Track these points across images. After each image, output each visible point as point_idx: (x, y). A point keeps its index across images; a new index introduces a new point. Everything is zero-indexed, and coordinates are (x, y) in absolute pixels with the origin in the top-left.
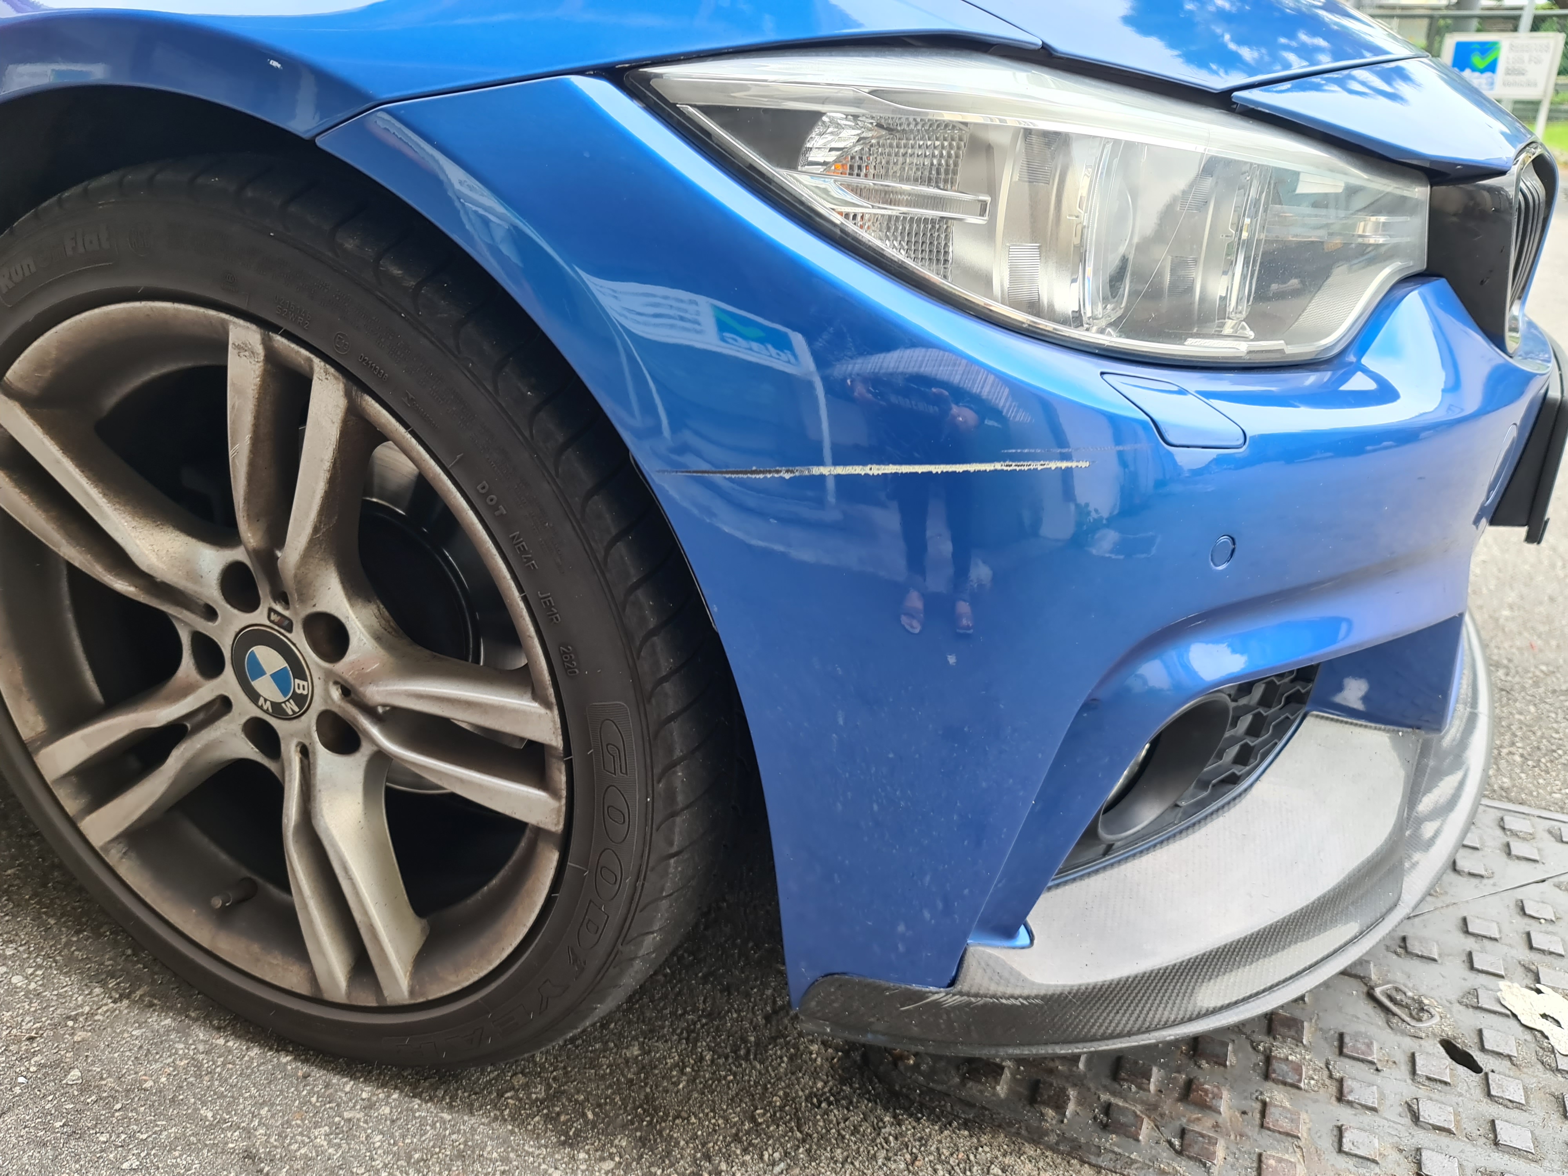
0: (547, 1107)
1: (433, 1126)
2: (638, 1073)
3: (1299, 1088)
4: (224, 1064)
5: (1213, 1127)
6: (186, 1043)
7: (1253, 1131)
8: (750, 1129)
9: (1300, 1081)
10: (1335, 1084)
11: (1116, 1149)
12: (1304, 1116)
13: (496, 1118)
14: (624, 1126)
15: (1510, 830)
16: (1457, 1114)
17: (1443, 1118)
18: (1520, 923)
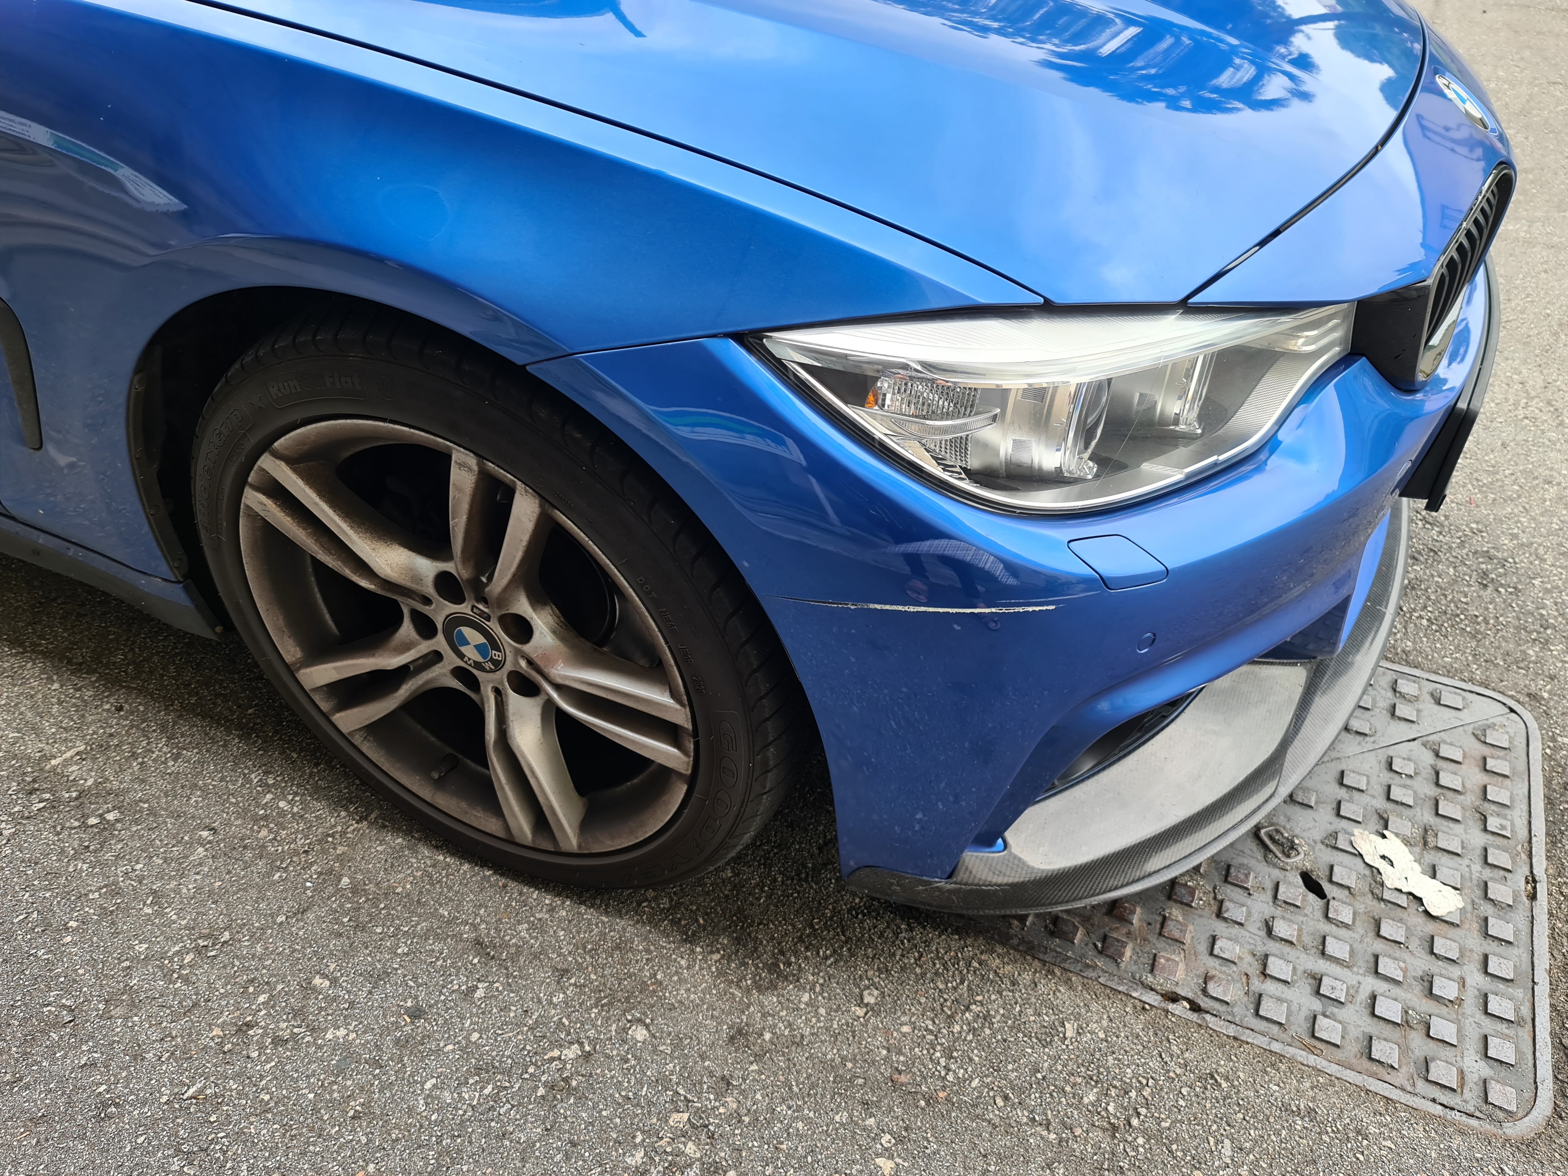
0: (672, 914)
1: (597, 926)
2: (731, 891)
3: (1191, 907)
4: (447, 876)
5: (1127, 934)
6: (417, 858)
7: (1153, 938)
8: (810, 933)
9: (1192, 901)
10: (1217, 903)
11: (1059, 950)
12: (1191, 927)
13: (638, 922)
14: (725, 929)
15: (1400, 693)
16: (1300, 930)
17: (1288, 933)
18: (1386, 776)
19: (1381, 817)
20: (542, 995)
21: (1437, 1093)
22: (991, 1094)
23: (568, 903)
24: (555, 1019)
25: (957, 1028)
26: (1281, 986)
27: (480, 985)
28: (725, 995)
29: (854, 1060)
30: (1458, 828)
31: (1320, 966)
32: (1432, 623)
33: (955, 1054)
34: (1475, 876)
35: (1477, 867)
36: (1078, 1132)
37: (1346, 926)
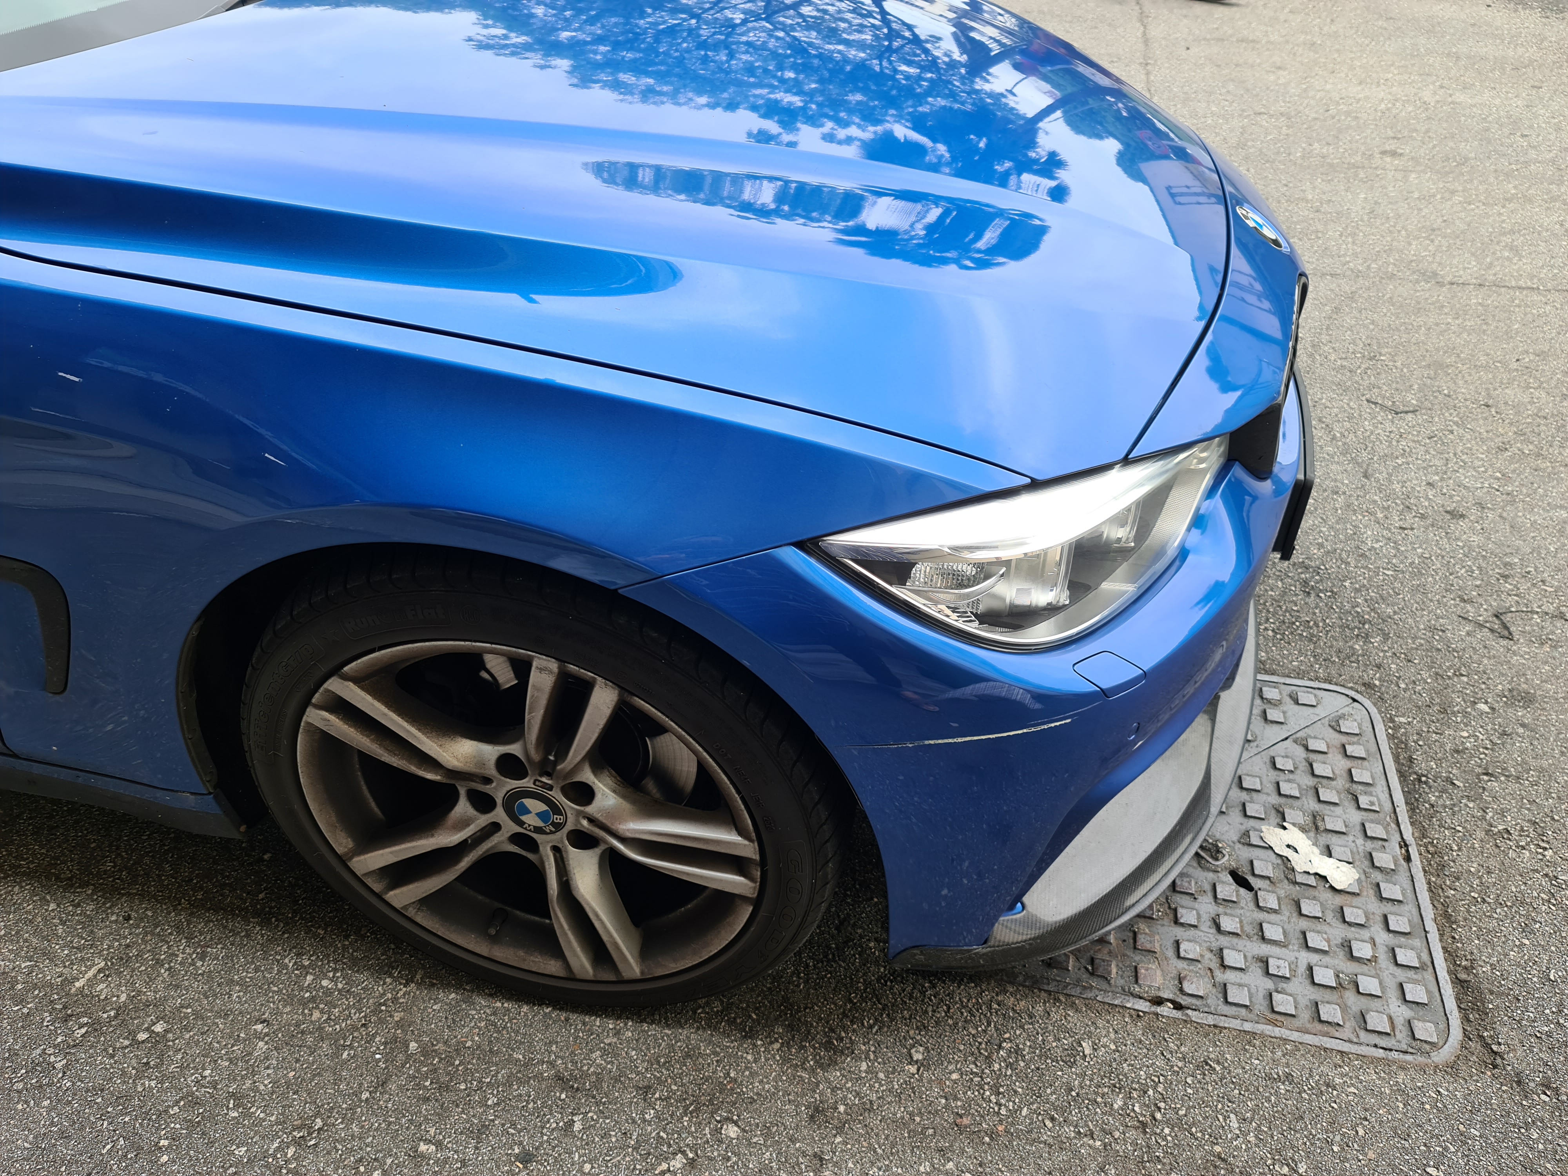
0: (726, 1015)
3: (1153, 919)
4: (510, 1020)
5: (1109, 954)
6: (475, 1009)
7: (1130, 953)
8: (851, 1007)
9: (1153, 915)
10: (1172, 912)
11: (1058, 978)
12: (1157, 937)
13: (698, 1028)
14: (777, 1019)
15: (1266, 699)
16: (1241, 922)
17: (1233, 927)
18: (1273, 775)
19: (1278, 811)
20: (634, 1115)
21: (1376, 1040)
22: (1040, 1118)
23: (630, 1023)
24: (653, 1135)
25: (996, 1066)
26: (1238, 974)
27: (576, 1118)
28: (794, 1079)
29: (920, 1114)
30: (1338, 810)
31: (1265, 949)
33: (1001, 1090)
34: (1361, 849)
35: (1360, 841)
36: (1117, 1134)
37: (1275, 911)
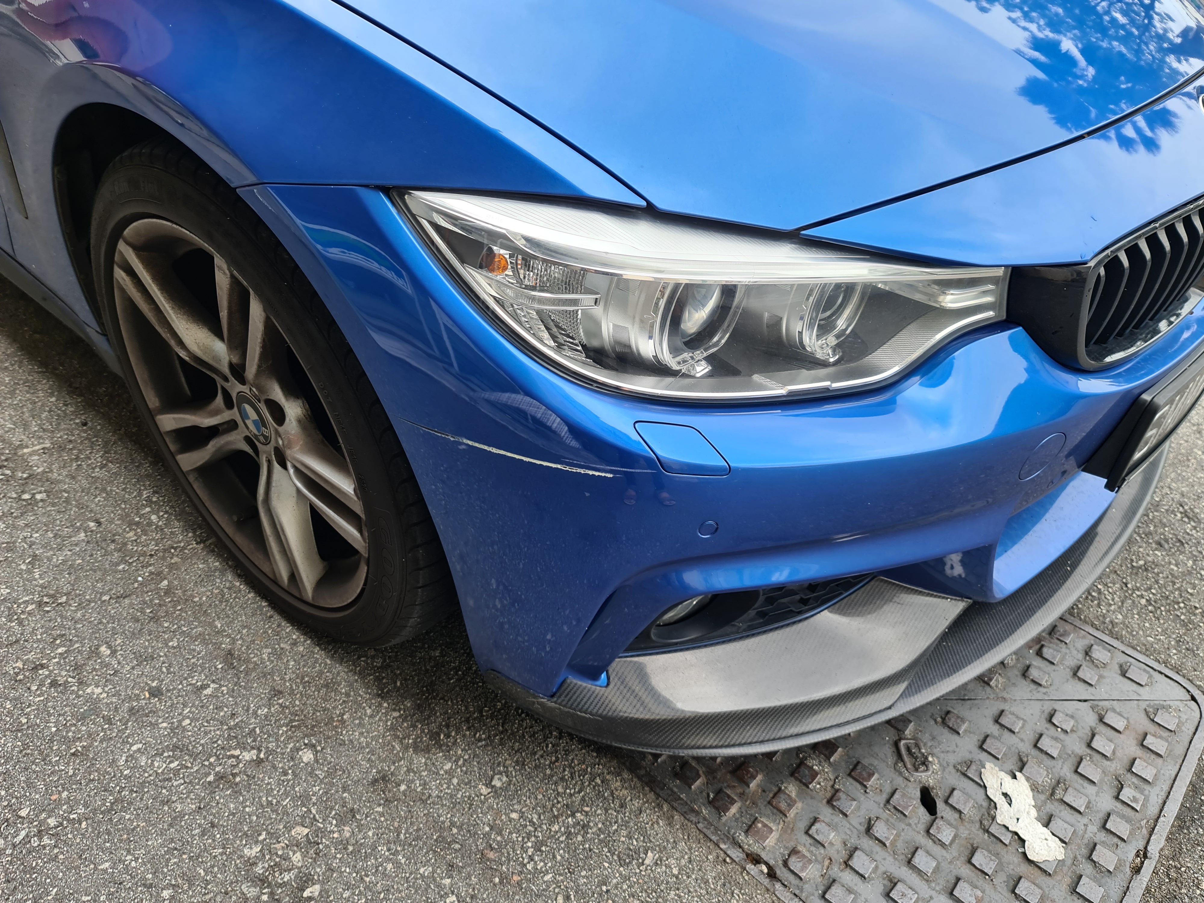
0: (379, 672)
1: (320, 666)
2: (432, 667)
3: (808, 787)
4: (235, 598)
5: (740, 794)
6: (221, 580)
7: (761, 804)
8: (477, 717)
9: (810, 783)
10: (833, 791)
11: (675, 790)
12: (799, 805)
13: (351, 671)
14: (413, 695)
15: (1091, 657)
16: (897, 835)
17: (886, 835)
18: (1042, 726)
19: (1021, 760)
20: (252, 705)
22: (557, 890)
23: (308, 642)
24: (251, 726)
25: (556, 827)
26: (857, 878)
27: (212, 685)
28: (388, 746)
29: (460, 828)
30: (1091, 789)
31: (903, 872)
32: (1151, 604)
33: (543, 848)
34: (1089, 835)
35: (1093, 828)
37: (942, 845)
